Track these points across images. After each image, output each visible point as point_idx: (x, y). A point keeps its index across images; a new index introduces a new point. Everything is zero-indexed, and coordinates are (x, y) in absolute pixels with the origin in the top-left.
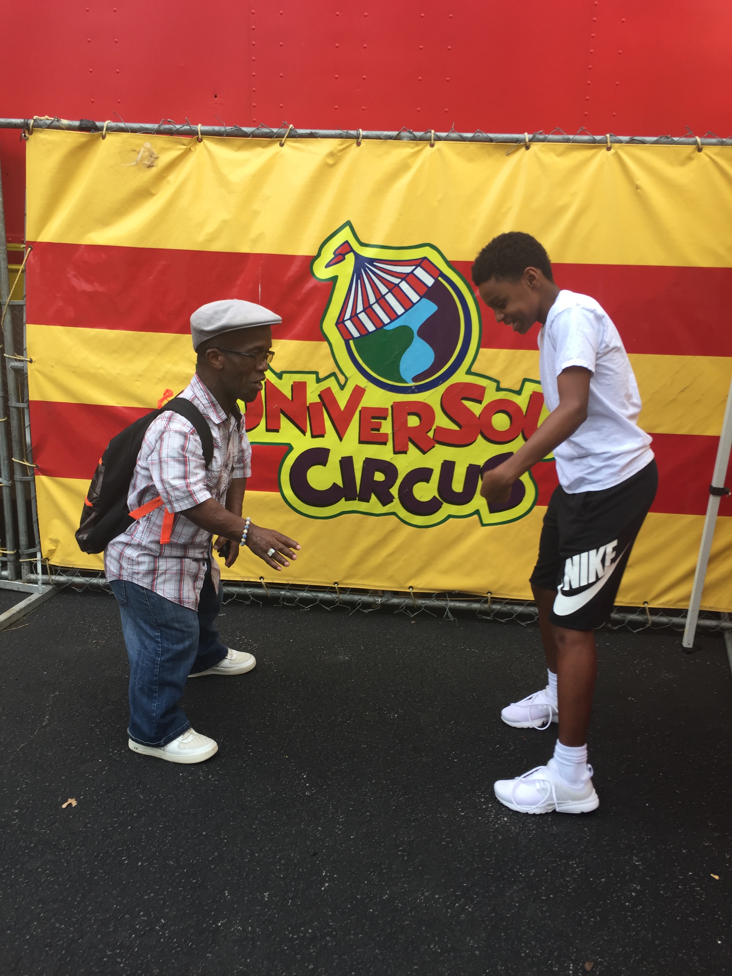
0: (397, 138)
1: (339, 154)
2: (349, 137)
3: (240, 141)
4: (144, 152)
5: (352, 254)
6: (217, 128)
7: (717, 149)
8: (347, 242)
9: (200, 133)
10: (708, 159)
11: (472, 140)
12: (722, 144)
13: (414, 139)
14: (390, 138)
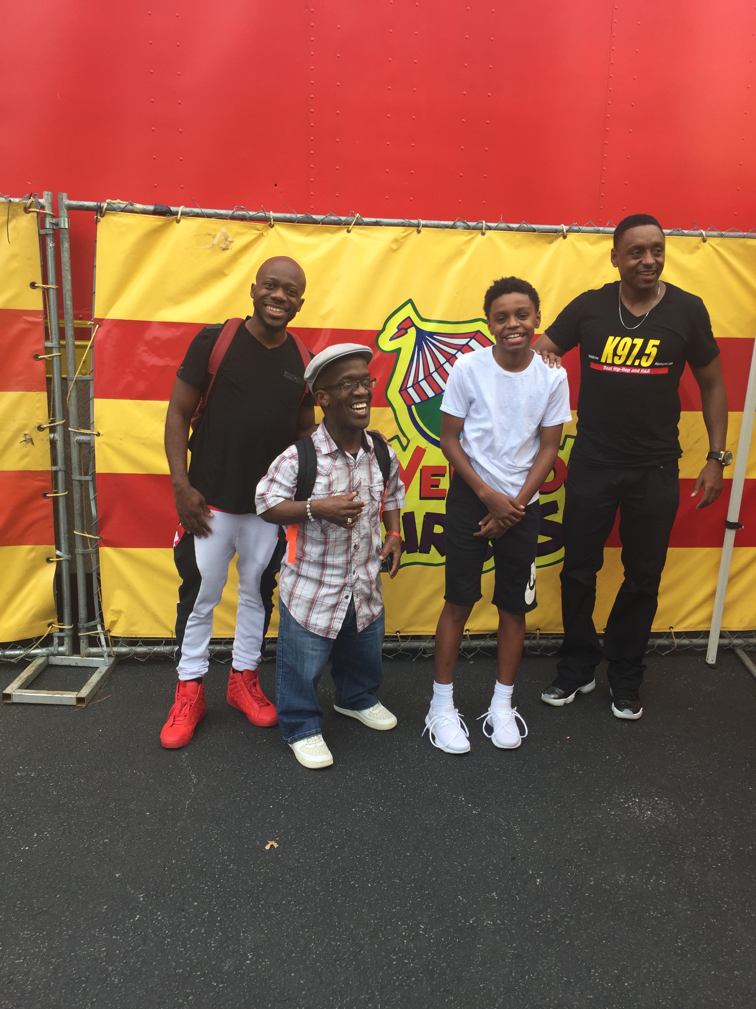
0: (453, 227)
1: (401, 241)
2: (410, 226)
3: (310, 227)
4: (221, 236)
5: (413, 328)
6: (288, 215)
7: (718, 240)
8: (409, 318)
9: (272, 220)
10: (711, 249)
11: (518, 230)
12: (722, 236)
13: (468, 228)
14: (447, 227)
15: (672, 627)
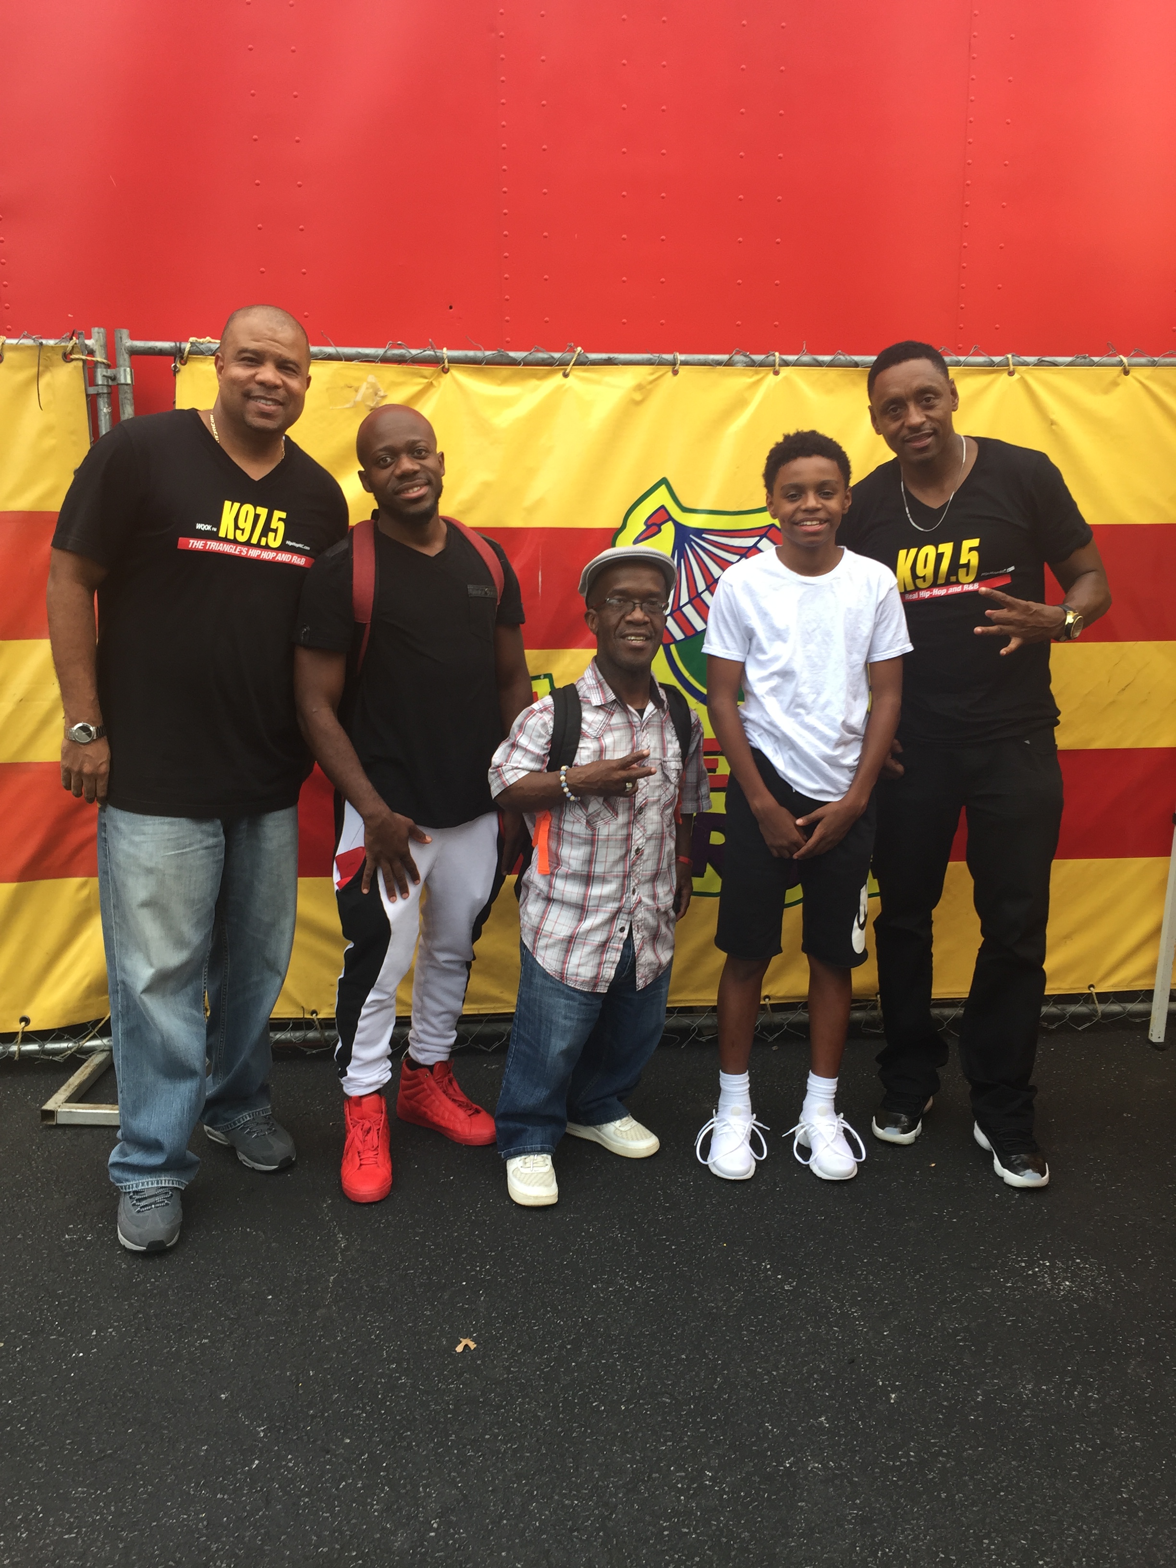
0: (729, 363)
1: (649, 387)
2: (661, 363)
3: (506, 370)
4: (367, 388)
5: (670, 524)
6: (471, 353)
7: (1148, 371)
8: (663, 507)
9: (446, 361)
10: (1137, 385)
11: (831, 365)
12: (1154, 364)
13: (753, 364)
14: (719, 363)
15: (1092, 986)
